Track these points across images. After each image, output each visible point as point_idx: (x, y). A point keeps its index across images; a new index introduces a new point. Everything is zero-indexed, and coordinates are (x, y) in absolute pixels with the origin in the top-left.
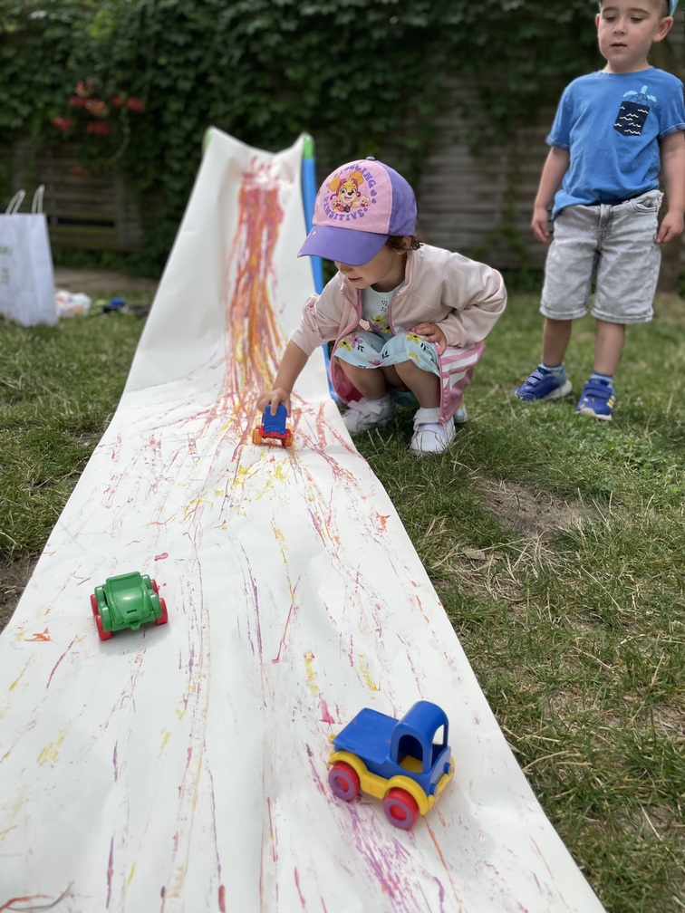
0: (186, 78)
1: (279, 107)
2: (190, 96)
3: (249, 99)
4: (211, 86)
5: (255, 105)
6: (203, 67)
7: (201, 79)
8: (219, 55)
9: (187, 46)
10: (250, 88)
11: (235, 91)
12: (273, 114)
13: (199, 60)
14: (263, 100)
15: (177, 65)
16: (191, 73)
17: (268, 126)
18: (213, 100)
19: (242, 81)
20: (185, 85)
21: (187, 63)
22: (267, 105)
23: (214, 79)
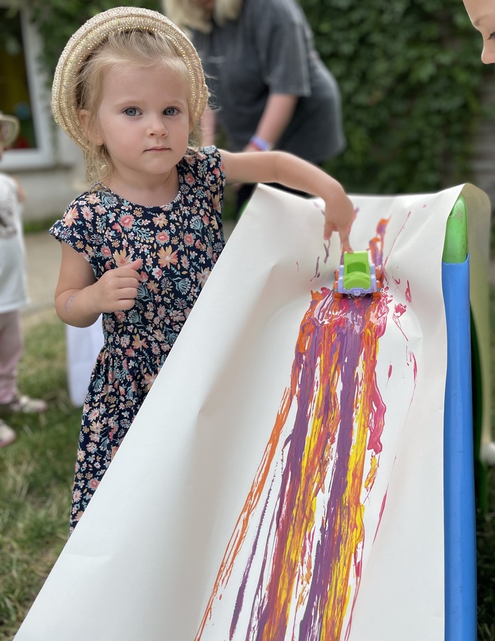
0: (348, 41)
1: (446, 58)
2: (352, 58)
3: (413, 53)
4: (372, 46)
5: (420, 59)
6: (366, 27)
7: (363, 41)
8: (381, 12)
9: (352, 8)
10: (414, 41)
11: (398, 46)
12: (440, 67)
13: (362, 21)
14: (427, 51)
15: (341, 30)
16: (354, 35)
17: (433, 79)
18: (373, 59)
19: (404, 35)
20: (347, 49)
21: (351, 26)
22: (433, 57)
23: (376, 38)
